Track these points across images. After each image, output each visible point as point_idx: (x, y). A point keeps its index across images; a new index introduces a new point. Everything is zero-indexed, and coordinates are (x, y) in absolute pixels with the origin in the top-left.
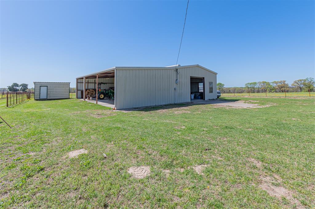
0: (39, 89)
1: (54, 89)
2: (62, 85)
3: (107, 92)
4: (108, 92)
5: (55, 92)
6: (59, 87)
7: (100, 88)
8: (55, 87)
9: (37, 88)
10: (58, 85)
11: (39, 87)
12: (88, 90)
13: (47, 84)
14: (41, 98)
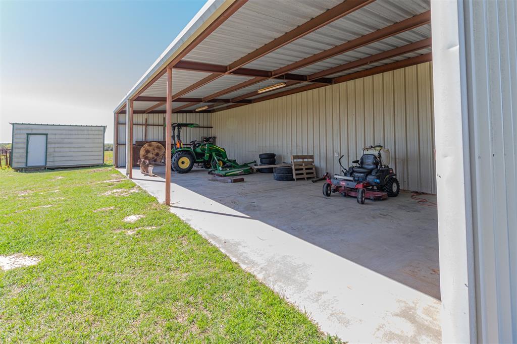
0: (26, 141)
1: (66, 141)
2: (86, 132)
3: (198, 150)
4: (203, 150)
5: (67, 150)
6: (77, 136)
7: (179, 136)
8: (67, 136)
9: (20, 138)
10: (76, 132)
11: (26, 136)
12: (146, 146)
13: (46, 130)
14: (28, 165)
